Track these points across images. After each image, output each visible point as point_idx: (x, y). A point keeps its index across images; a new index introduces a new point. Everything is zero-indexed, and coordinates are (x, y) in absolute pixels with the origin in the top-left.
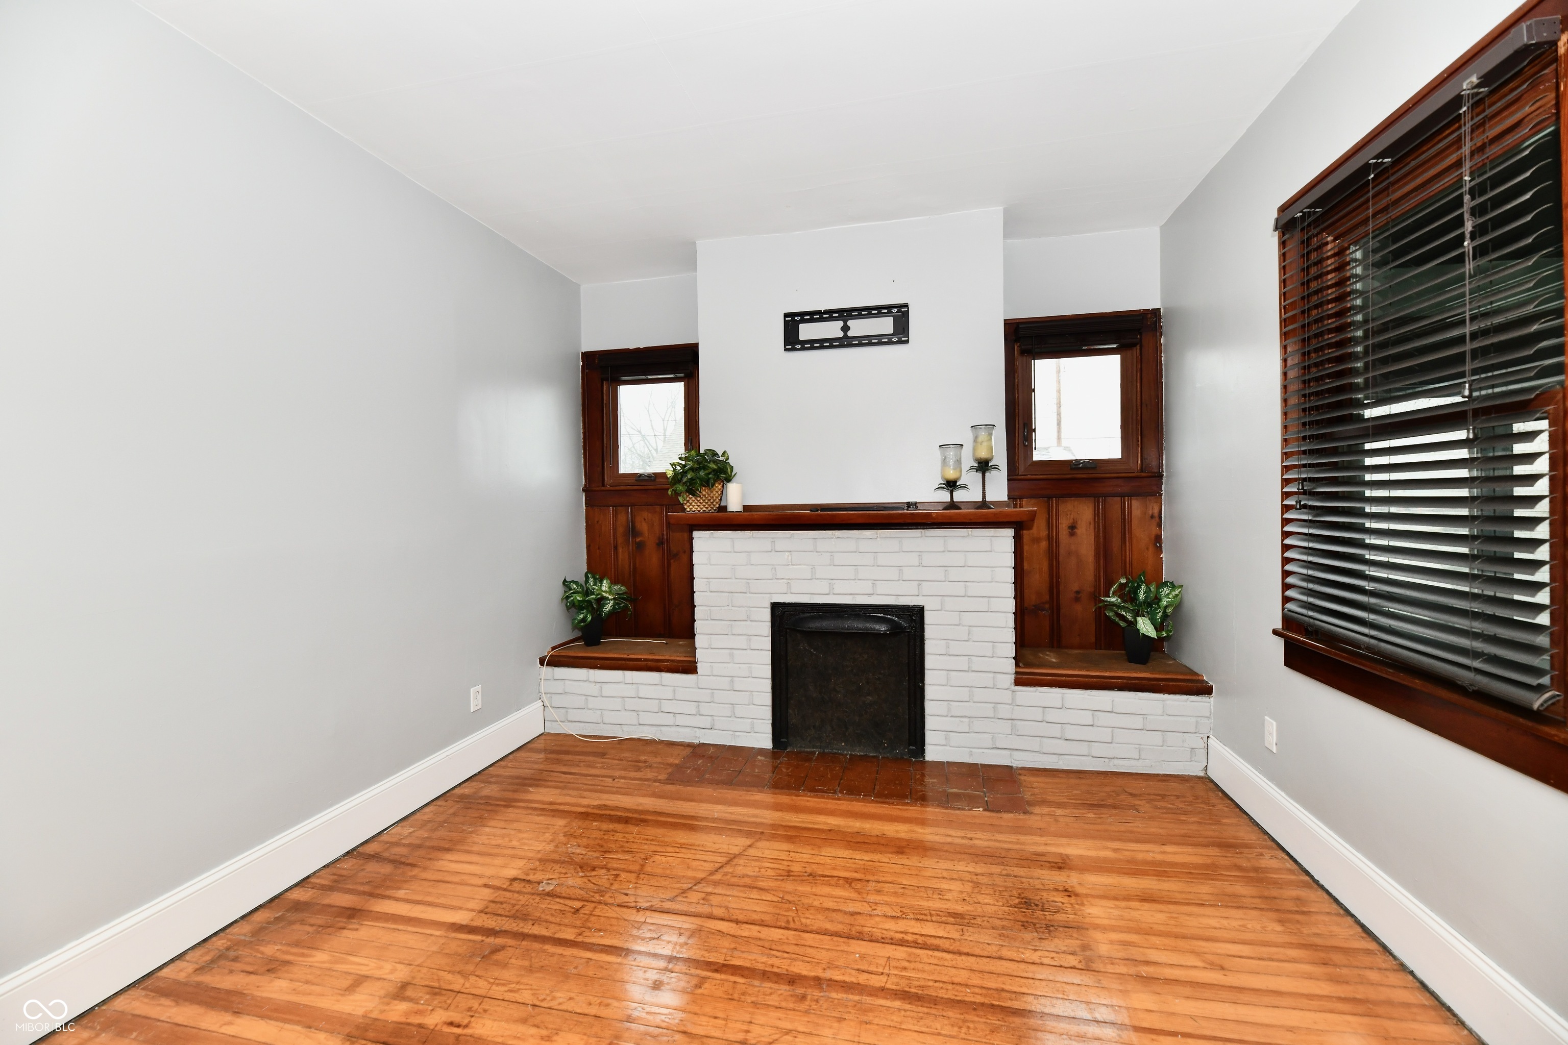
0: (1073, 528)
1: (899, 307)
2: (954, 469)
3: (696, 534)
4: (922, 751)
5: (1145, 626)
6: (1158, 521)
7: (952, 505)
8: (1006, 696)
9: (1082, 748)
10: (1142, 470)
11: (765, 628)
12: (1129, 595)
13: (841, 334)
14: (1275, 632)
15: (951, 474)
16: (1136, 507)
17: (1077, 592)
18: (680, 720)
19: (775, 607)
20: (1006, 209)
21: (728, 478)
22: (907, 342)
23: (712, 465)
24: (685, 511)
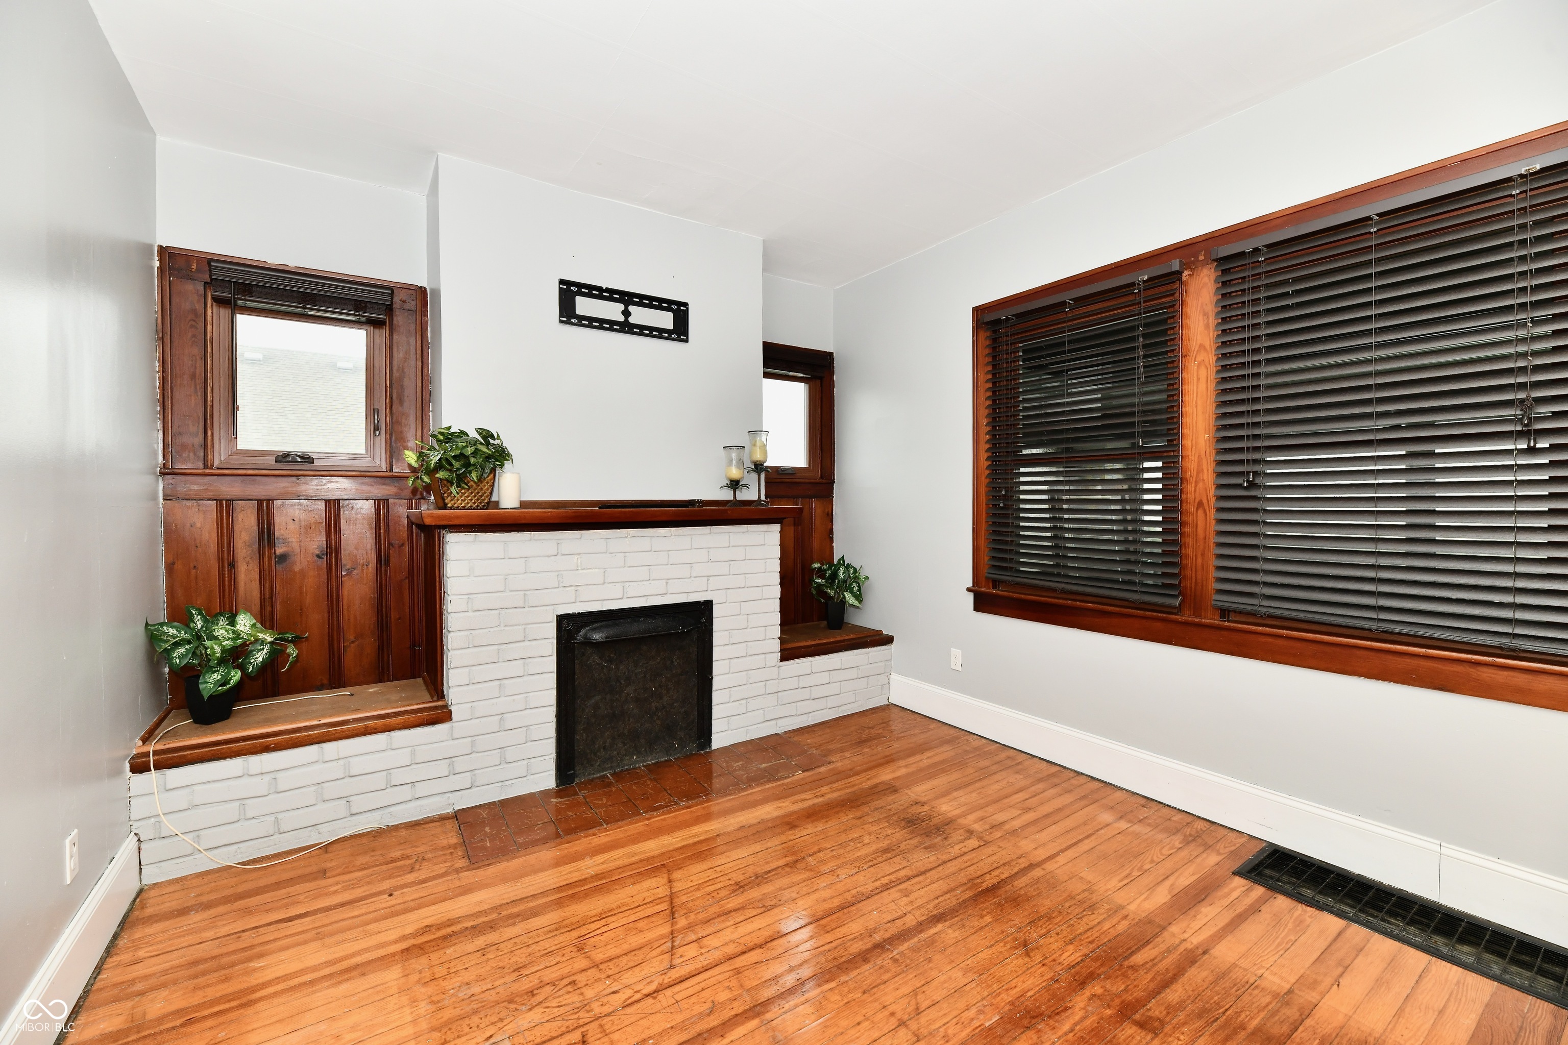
1: (679, 304)
2: (737, 468)
3: (448, 539)
4: (710, 741)
6: (831, 517)
7: (735, 503)
8: (774, 673)
10: (821, 477)
13: (621, 318)
14: (969, 590)
15: (734, 472)
16: (819, 510)
18: (421, 789)
19: (562, 619)
20: (764, 241)
21: (502, 466)
22: (686, 341)
23: (484, 449)
24: (445, 507)
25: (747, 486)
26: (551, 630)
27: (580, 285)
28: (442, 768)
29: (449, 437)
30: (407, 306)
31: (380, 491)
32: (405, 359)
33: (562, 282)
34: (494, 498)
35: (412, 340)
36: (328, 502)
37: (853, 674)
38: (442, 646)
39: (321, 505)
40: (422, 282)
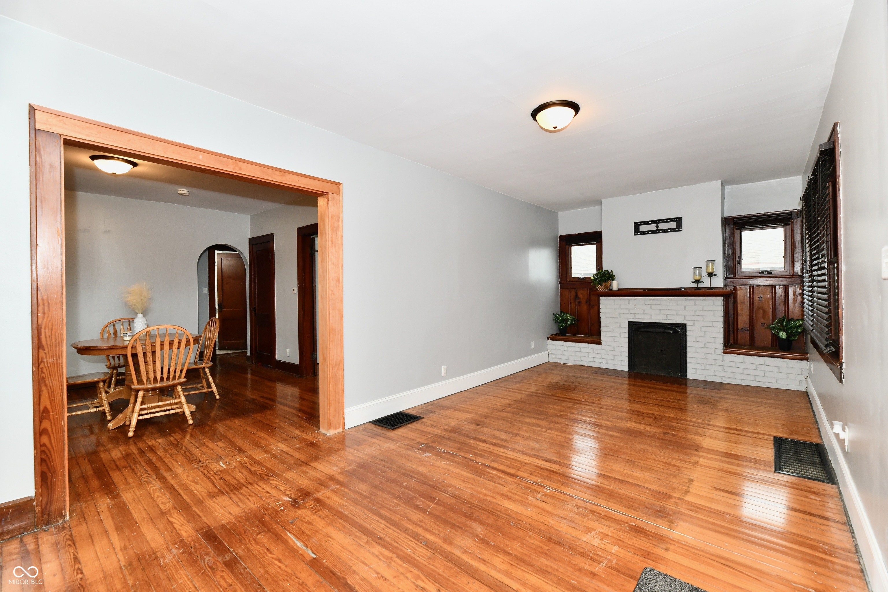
0: (760, 298)
2: (699, 276)
3: (601, 298)
4: (686, 375)
8: (720, 357)
9: (752, 378)
10: (793, 275)
11: (626, 330)
13: (656, 229)
15: (697, 278)
16: (791, 290)
18: (595, 360)
19: (629, 323)
20: (722, 181)
21: (613, 279)
22: (681, 230)
23: (607, 275)
26: (627, 325)
27: (641, 222)
29: (599, 273)
30: (601, 237)
33: (634, 223)
34: (611, 288)
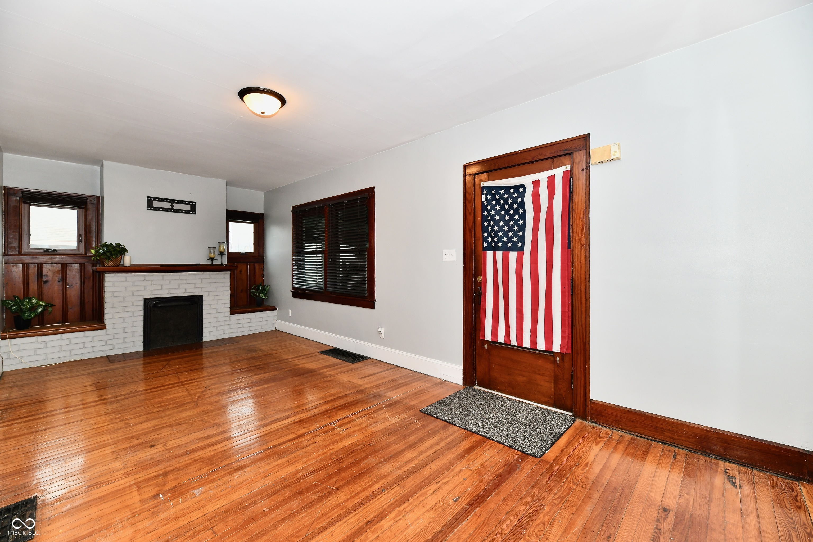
0: (241, 272)
1: (193, 202)
2: (213, 254)
4: (202, 339)
5: (262, 296)
6: (262, 269)
7: (212, 265)
8: (228, 318)
9: (248, 329)
10: (259, 256)
11: (141, 309)
12: (257, 289)
13: (170, 207)
14: (291, 291)
15: (212, 255)
16: (257, 266)
17: (242, 290)
19: (145, 300)
20: (227, 181)
21: (124, 254)
22: (195, 214)
23: (118, 249)
24: (104, 266)
25: (217, 259)
26: (142, 303)
27: (155, 198)
28: (103, 343)
29: (106, 245)
30: (92, 202)
31: (82, 261)
32: (92, 219)
33: (148, 197)
34: (122, 263)
35: (94, 213)
36: (62, 264)
37: (261, 320)
38: (103, 307)
39: (60, 265)
40: (98, 194)
